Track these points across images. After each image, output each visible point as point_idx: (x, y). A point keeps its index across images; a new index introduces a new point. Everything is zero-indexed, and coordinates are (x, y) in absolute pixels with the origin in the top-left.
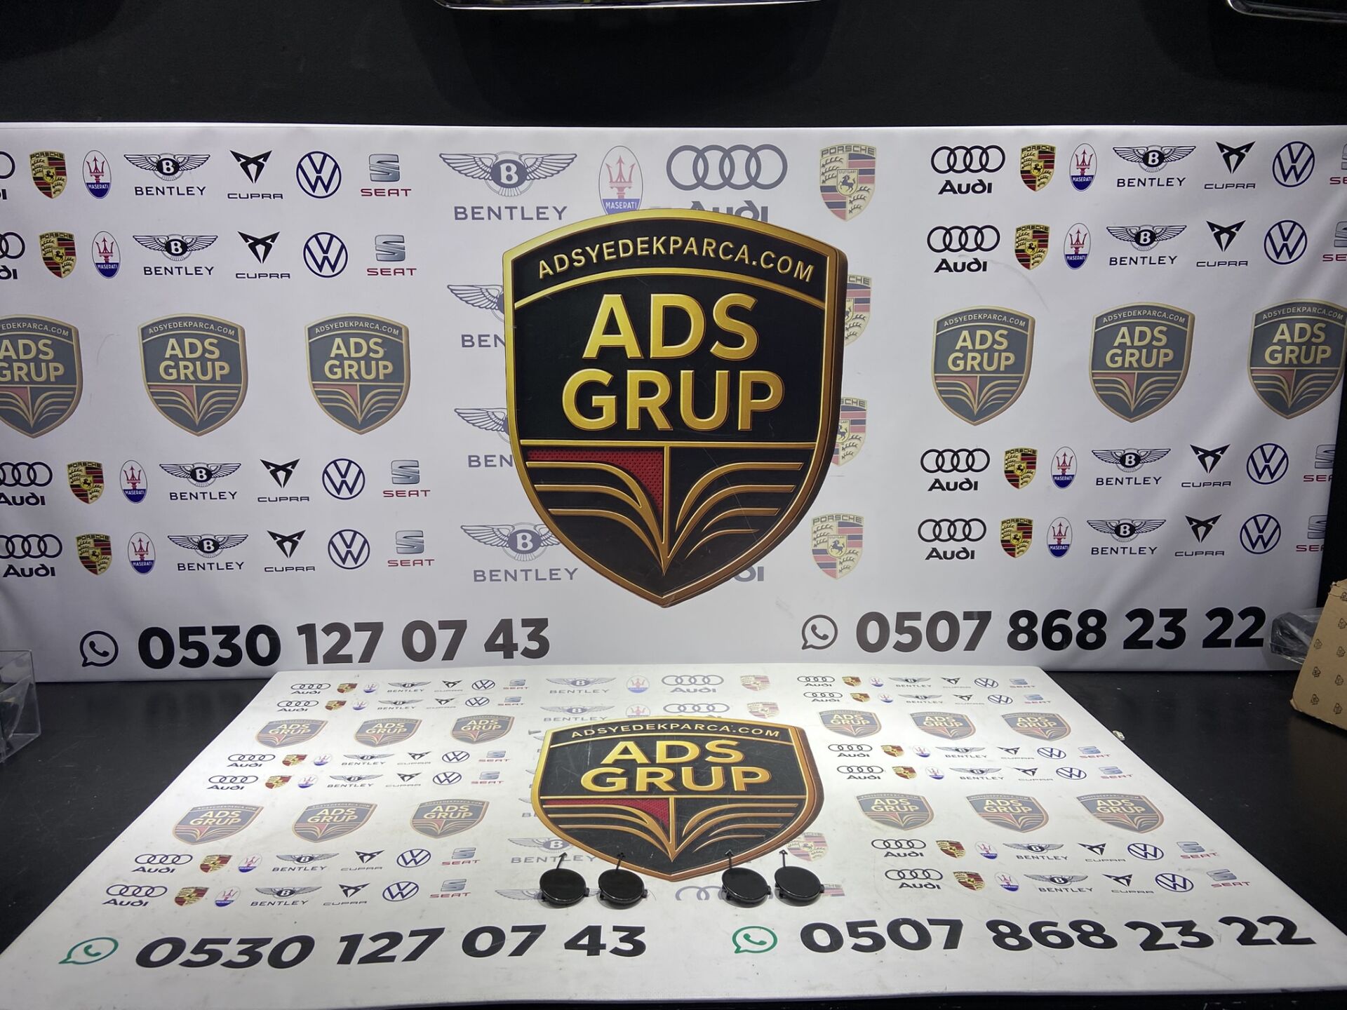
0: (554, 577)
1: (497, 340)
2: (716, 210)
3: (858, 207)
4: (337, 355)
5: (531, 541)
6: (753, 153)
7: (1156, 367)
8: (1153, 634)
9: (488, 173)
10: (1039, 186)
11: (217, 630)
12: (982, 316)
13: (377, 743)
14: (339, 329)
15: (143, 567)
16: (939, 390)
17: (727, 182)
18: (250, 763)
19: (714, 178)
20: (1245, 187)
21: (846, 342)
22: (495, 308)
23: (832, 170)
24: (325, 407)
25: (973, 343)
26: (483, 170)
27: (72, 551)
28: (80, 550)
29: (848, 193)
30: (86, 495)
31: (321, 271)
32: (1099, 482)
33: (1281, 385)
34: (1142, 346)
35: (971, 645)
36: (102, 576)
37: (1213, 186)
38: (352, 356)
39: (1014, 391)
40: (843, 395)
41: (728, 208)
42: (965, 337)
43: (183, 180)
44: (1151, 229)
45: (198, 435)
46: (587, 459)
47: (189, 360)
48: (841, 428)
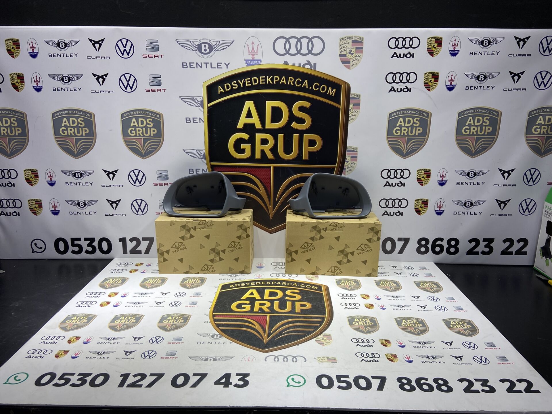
1: (201, 120)
2: (294, 65)
3: (356, 64)
4: (133, 125)
6: (310, 40)
7: (484, 134)
8: (479, 249)
9: (196, 48)
10: (435, 55)
11: (86, 239)
12: (409, 112)
13: (148, 288)
14: (134, 115)
15: (56, 213)
16: (389, 144)
17: (299, 52)
18: (95, 296)
19: (293, 51)
20: (526, 56)
21: (349, 122)
22: (199, 106)
23: (345, 47)
24: (129, 147)
25: (405, 123)
26: (194, 47)
27: (26, 206)
28: (29, 205)
29: (351, 57)
30: (32, 183)
31: (126, 90)
32: (458, 183)
33: (539, 143)
34: (478, 125)
35: (401, 252)
36: (39, 216)
37: (512, 55)
38: (140, 126)
39: (422, 144)
40: (348, 145)
41: (299, 64)
42: (401, 120)
43: (68, 51)
44: (484, 74)
45: (76, 159)
46: (239, 171)
47: (72, 127)
48: (347, 159)
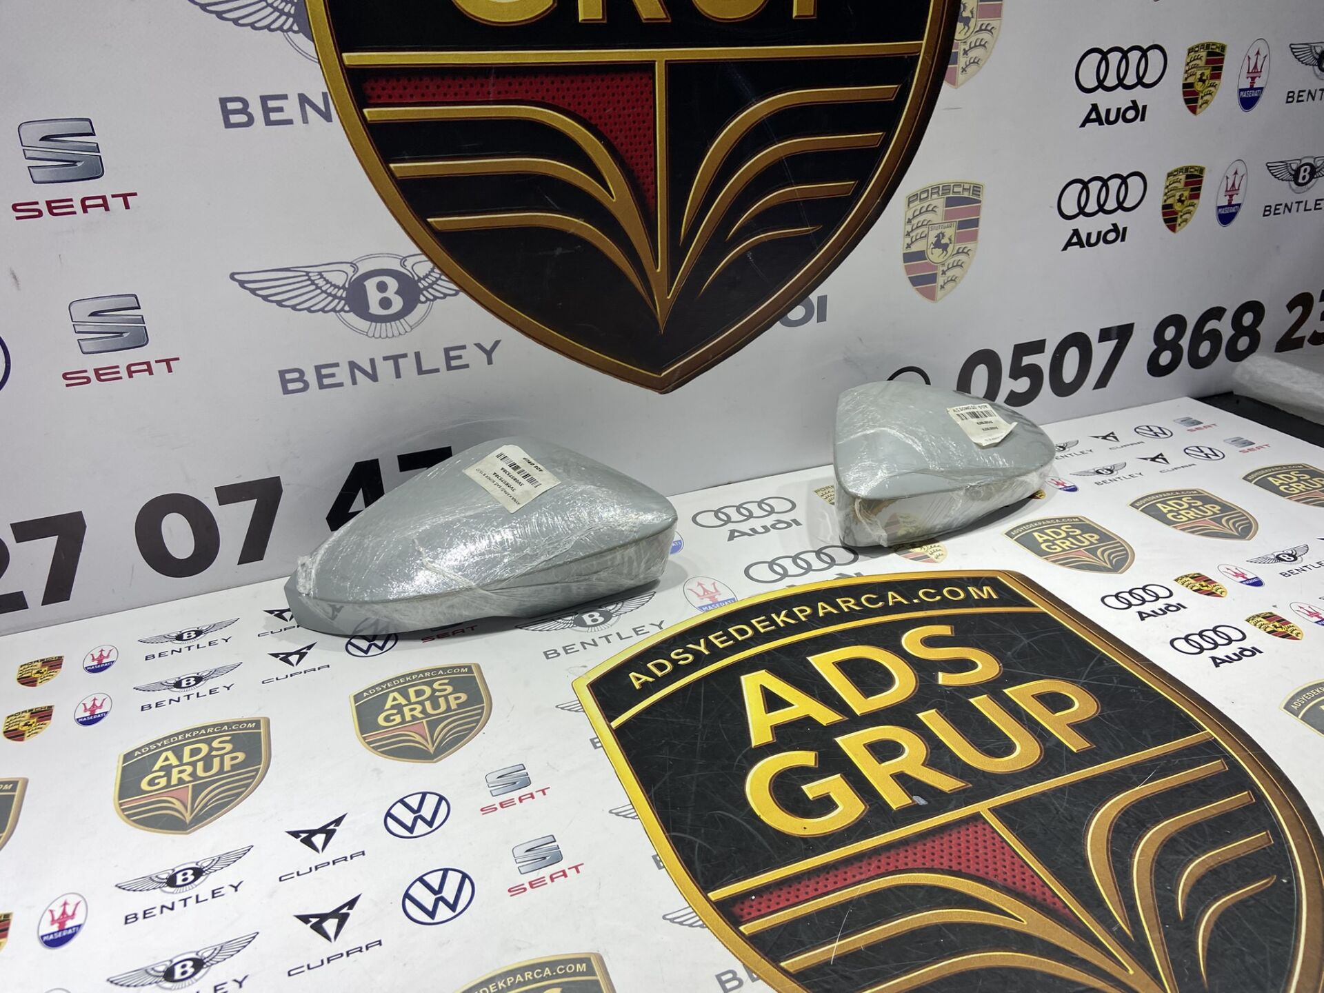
0: (454, 363)
5: (396, 293)
8: (1308, 327)
32: (1290, 97)
35: (1103, 381)
46: (502, 97)
